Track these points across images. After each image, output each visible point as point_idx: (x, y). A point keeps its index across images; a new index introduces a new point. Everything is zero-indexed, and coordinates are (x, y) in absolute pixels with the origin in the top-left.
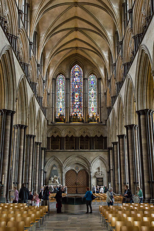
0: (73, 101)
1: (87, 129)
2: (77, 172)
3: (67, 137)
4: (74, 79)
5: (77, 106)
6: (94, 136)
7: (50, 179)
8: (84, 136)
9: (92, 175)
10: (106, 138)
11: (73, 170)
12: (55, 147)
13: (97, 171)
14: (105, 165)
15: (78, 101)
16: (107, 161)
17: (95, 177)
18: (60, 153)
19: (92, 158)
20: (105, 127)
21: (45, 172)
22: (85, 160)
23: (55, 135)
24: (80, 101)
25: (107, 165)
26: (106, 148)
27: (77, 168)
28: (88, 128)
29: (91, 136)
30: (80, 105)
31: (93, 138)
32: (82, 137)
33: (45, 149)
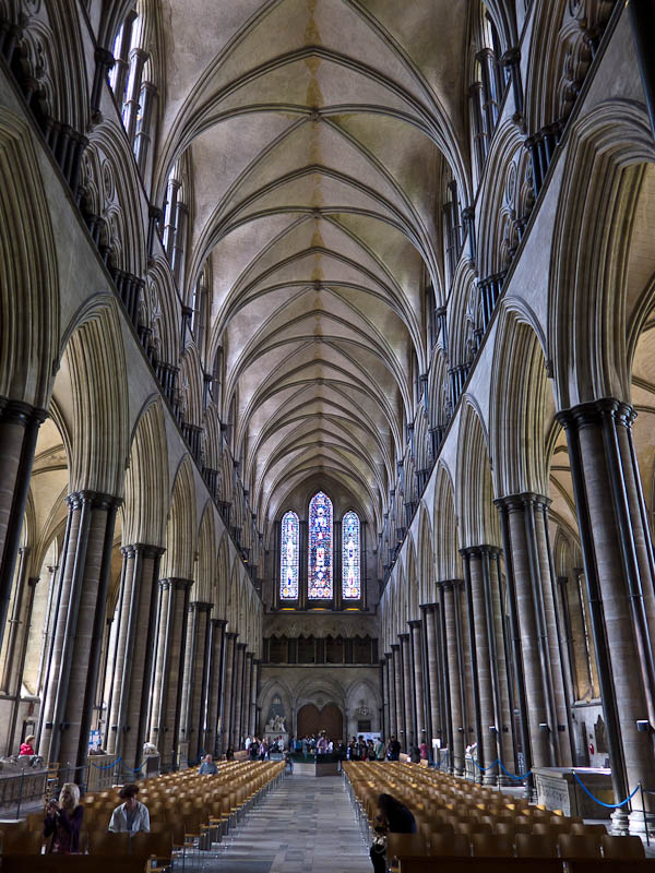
0: (314, 565)
3: (301, 637)
4: (316, 521)
5: (320, 575)
6: (354, 636)
11: (313, 705)
13: (360, 706)
15: (323, 564)
16: (379, 686)
18: (288, 670)
19: (349, 681)
23: (279, 634)
25: (378, 695)
26: (376, 660)
27: (320, 701)
28: (343, 620)
29: (348, 636)
30: (327, 573)
32: (329, 638)
33: (258, 662)
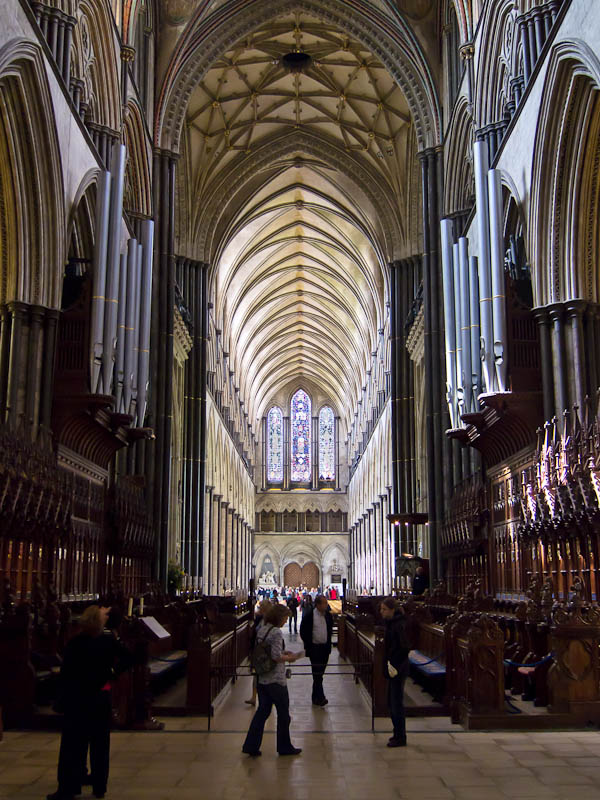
1: (317, 500)
2: (301, 565)
7: (261, 577)
8: (313, 511)
9: (325, 570)
10: (346, 514)
12: (266, 529)
14: (344, 554)
17: (328, 573)
20: (345, 497)
21: (254, 567)
22: (315, 548)
24: (306, 451)
31: (326, 514)
